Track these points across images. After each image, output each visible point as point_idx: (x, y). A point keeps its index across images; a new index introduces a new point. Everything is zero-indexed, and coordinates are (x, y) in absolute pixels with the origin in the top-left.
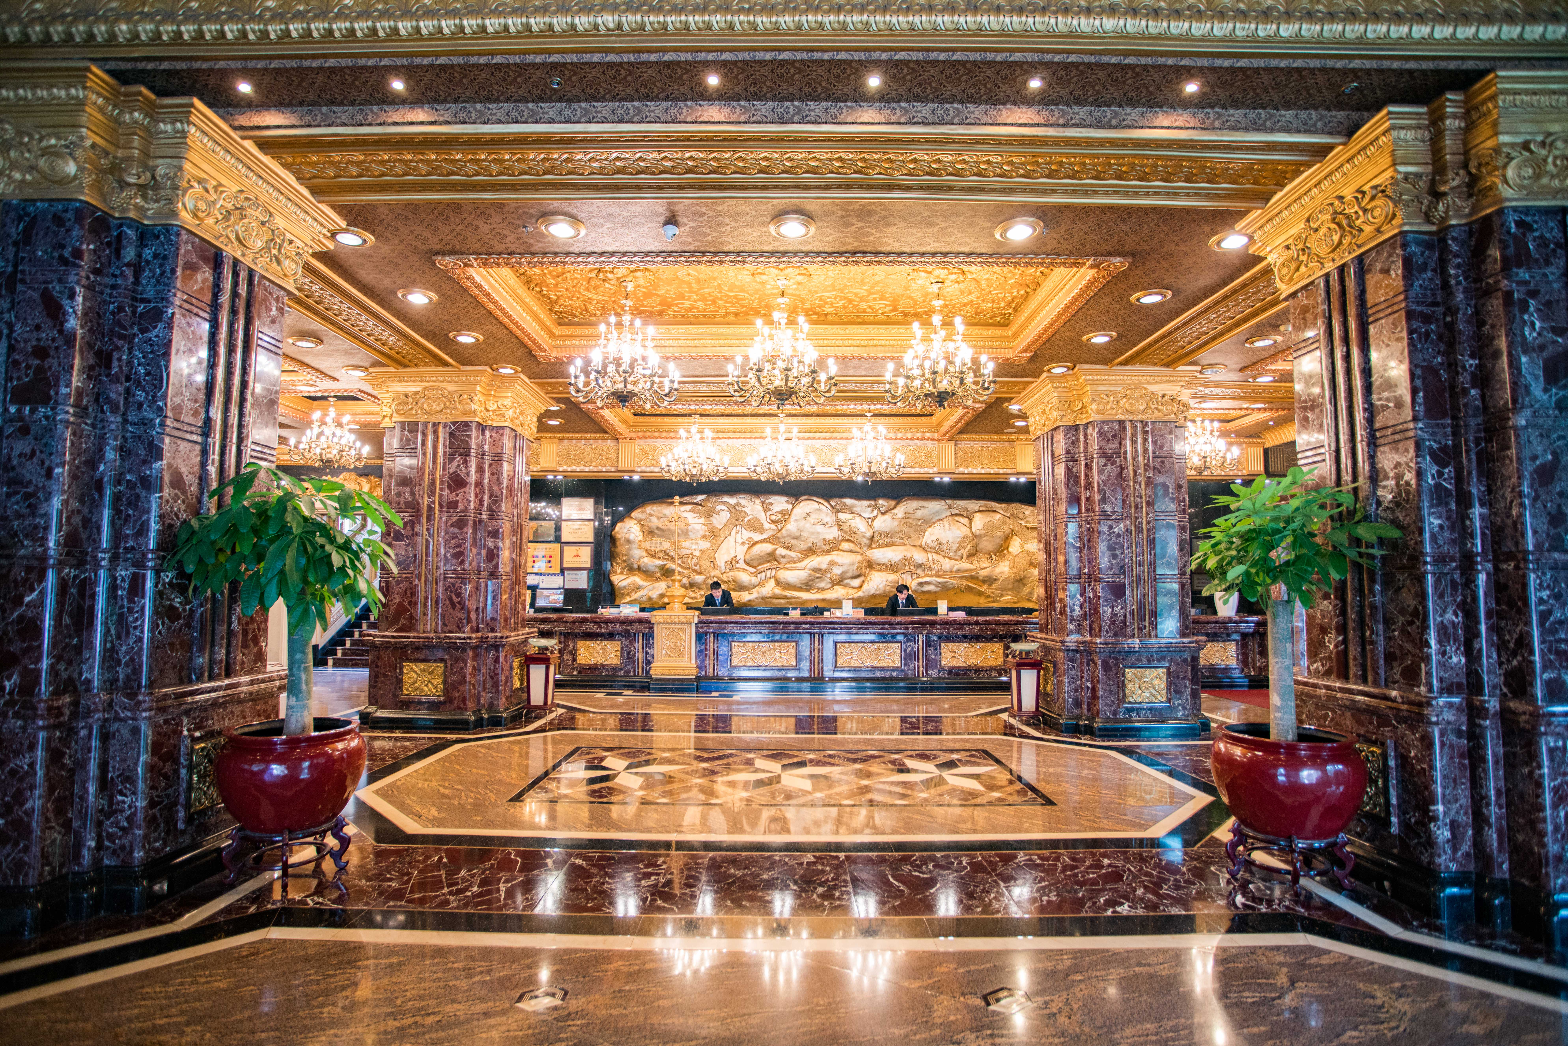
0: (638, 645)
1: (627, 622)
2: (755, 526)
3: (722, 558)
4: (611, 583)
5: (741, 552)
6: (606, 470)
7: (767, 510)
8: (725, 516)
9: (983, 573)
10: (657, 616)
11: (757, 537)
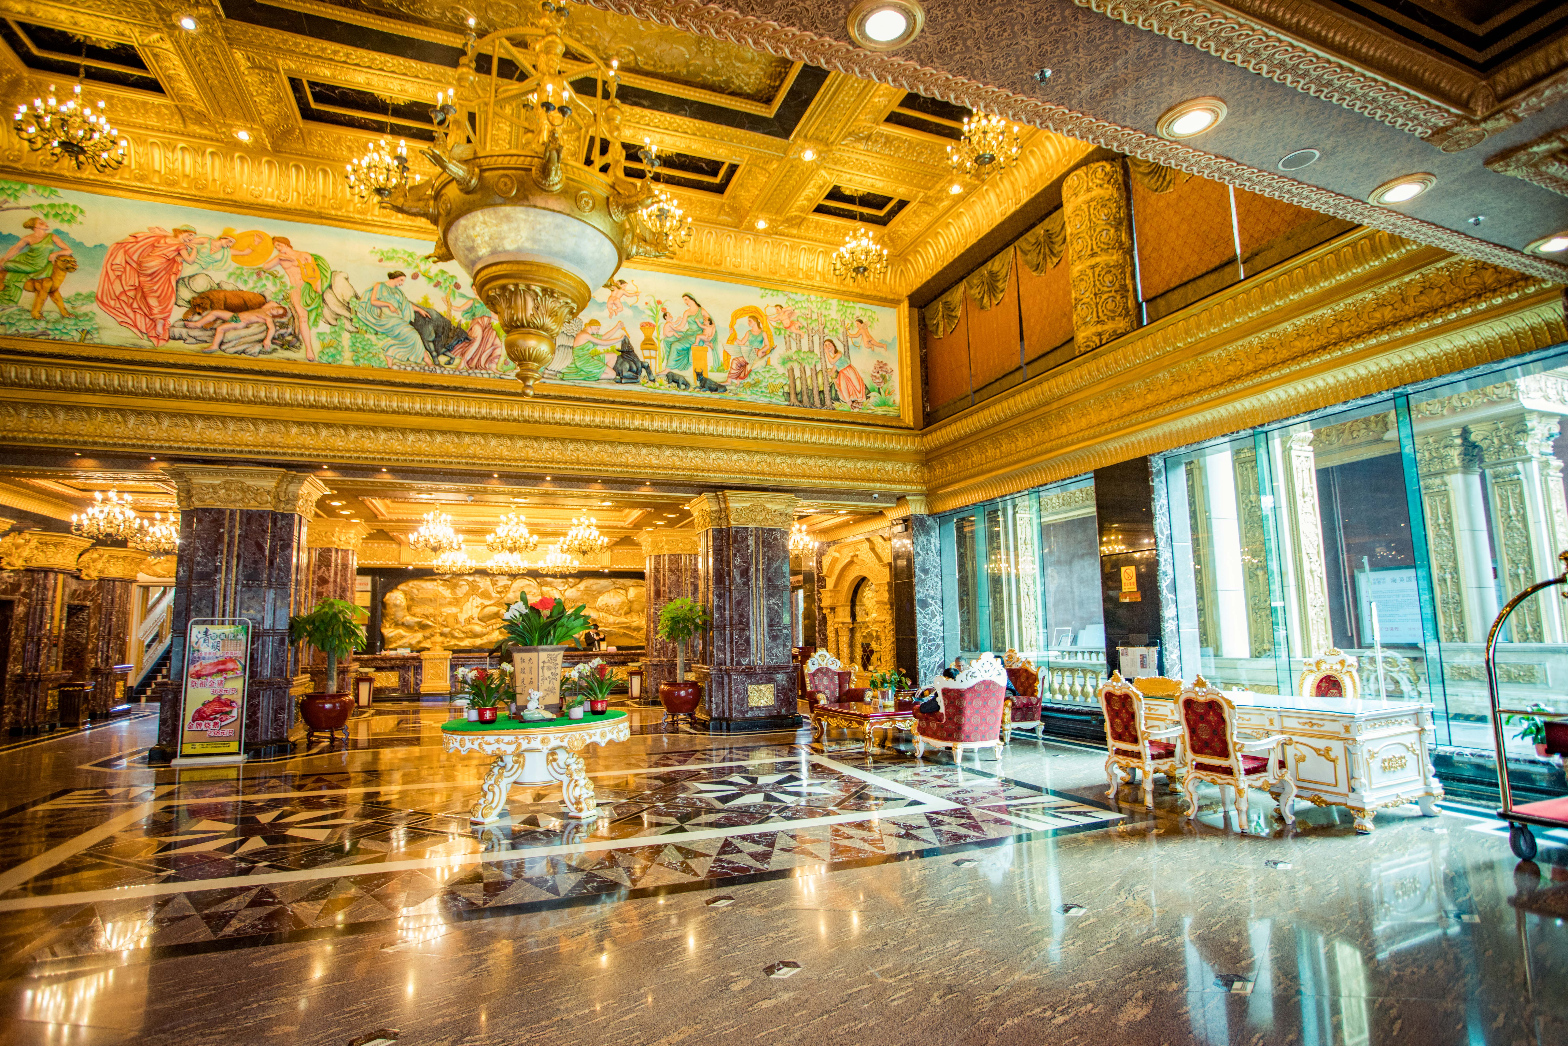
0: (411, 674)
1: (405, 659)
2: (486, 595)
3: (462, 618)
4: (382, 635)
5: (476, 613)
6: (392, 563)
7: (494, 584)
8: (466, 588)
9: (635, 624)
10: (425, 655)
11: (487, 602)
